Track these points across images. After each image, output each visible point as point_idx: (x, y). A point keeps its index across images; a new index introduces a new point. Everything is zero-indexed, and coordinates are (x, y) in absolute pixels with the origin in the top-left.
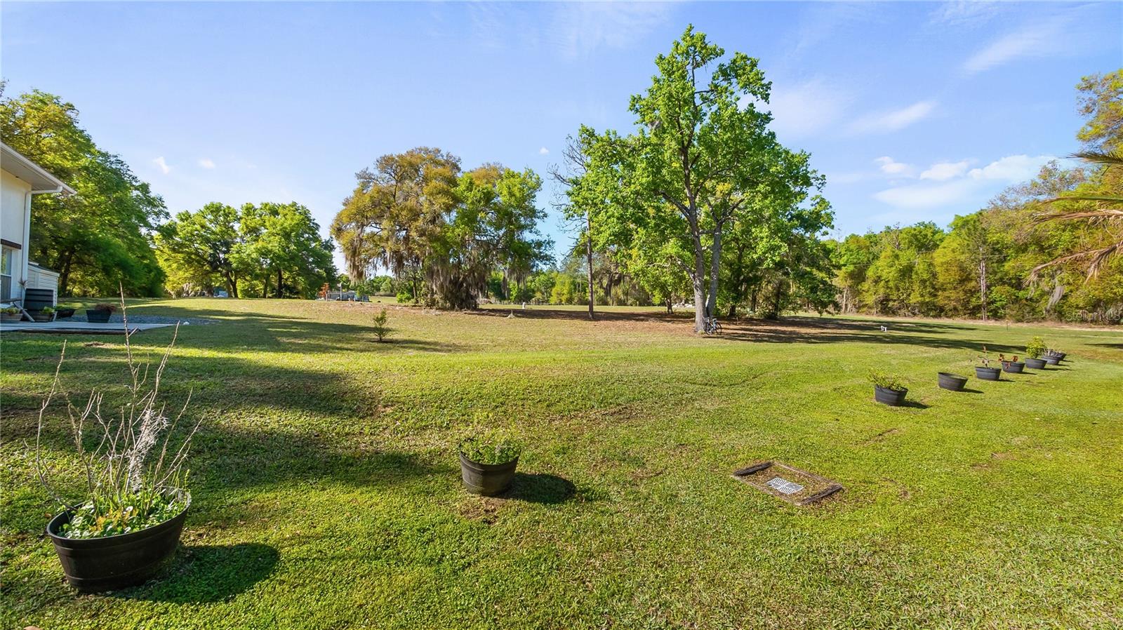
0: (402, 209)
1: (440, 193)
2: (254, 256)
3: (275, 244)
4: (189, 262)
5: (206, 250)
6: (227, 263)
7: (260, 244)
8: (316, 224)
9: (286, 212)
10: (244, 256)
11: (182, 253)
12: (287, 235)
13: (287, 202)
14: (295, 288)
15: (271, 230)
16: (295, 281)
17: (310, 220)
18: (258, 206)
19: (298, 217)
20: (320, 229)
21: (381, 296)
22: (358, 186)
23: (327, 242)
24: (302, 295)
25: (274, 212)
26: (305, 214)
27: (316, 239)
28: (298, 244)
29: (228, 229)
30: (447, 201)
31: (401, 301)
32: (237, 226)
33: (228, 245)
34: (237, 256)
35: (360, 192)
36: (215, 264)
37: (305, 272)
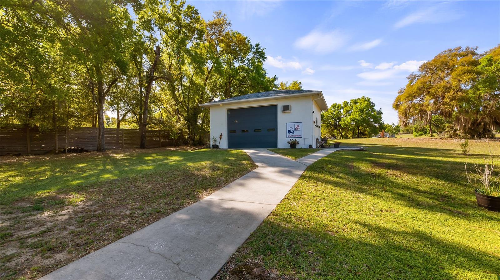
0: (438, 88)
1: (465, 73)
2: (349, 121)
3: (357, 116)
4: (328, 127)
5: (333, 122)
6: (340, 126)
7: (351, 117)
8: (374, 104)
9: (361, 101)
10: (346, 122)
11: (325, 124)
12: (361, 111)
13: (360, 97)
14: (364, 133)
15: (355, 110)
16: (365, 130)
17: (371, 103)
18: (349, 101)
19: (366, 102)
20: (375, 106)
21: (401, 134)
22: (409, 83)
23: (378, 111)
24: (367, 136)
25: (355, 102)
26: (369, 100)
27: (374, 111)
28: (367, 114)
29: (339, 113)
30: (472, 77)
31: (416, 136)
32: (342, 111)
33: (339, 119)
34: (343, 122)
35: (409, 85)
36: (336, 127)
37: (369, 125)
